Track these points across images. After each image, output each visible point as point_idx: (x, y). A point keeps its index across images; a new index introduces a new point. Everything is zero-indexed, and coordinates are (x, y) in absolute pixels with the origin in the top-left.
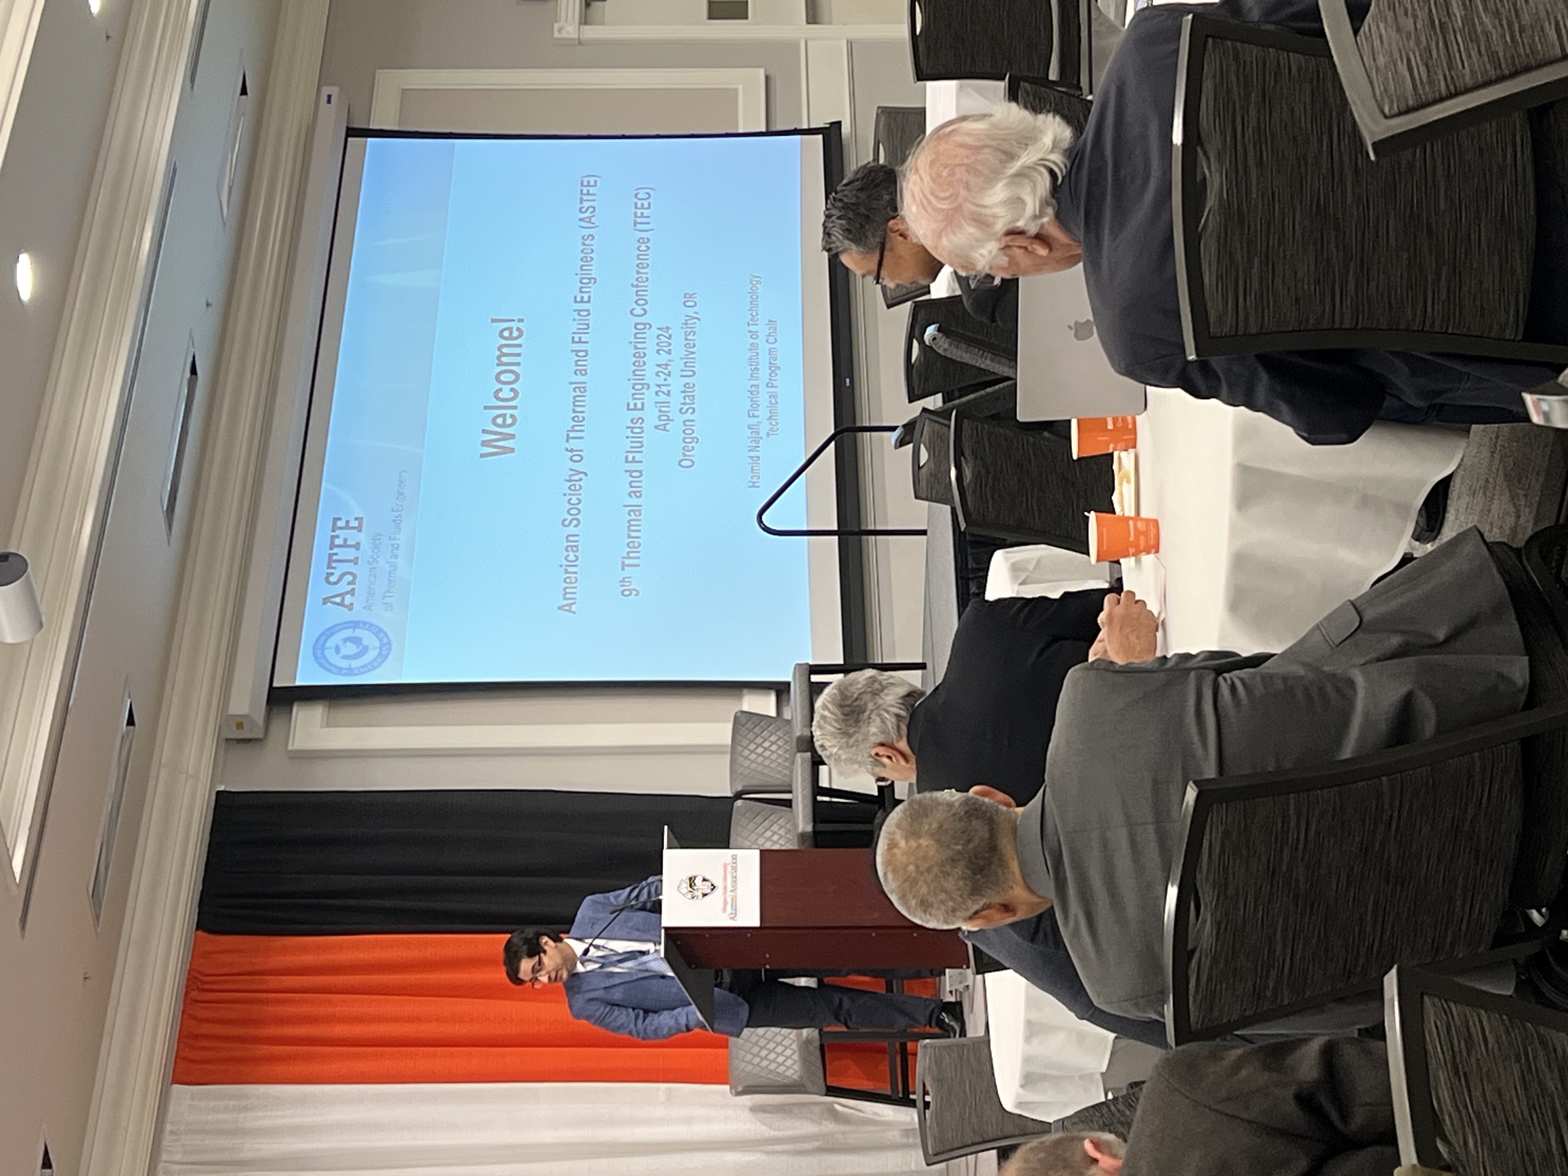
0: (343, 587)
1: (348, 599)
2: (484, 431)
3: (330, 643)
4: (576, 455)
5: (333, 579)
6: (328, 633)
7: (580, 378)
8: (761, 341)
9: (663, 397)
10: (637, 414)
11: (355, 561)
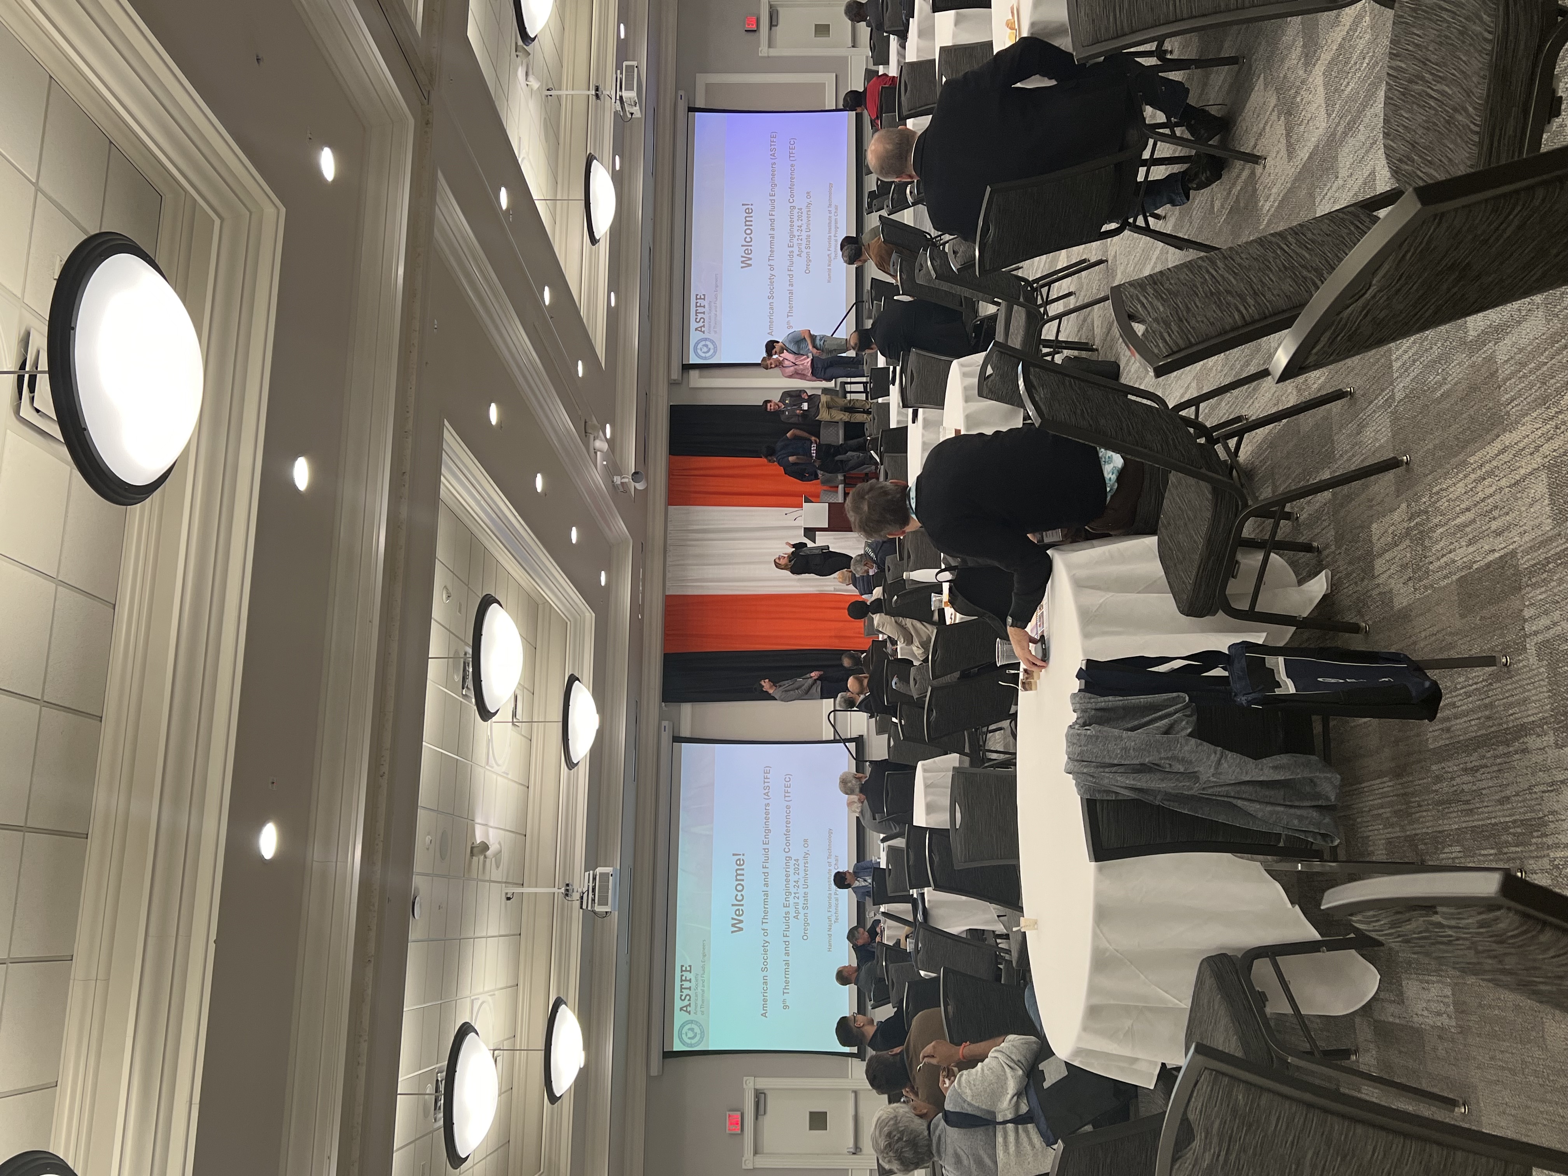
0: (701, 324)
1: (703, 329)
2: (742, 257)
3: (700, 346)
4: (772, 268)
5: (698, 320)
6: (697, 343)
7: (772, 232)
8: (832, 215)
9: (800, 242)
10: (791, 249)
11: (704, 313)
